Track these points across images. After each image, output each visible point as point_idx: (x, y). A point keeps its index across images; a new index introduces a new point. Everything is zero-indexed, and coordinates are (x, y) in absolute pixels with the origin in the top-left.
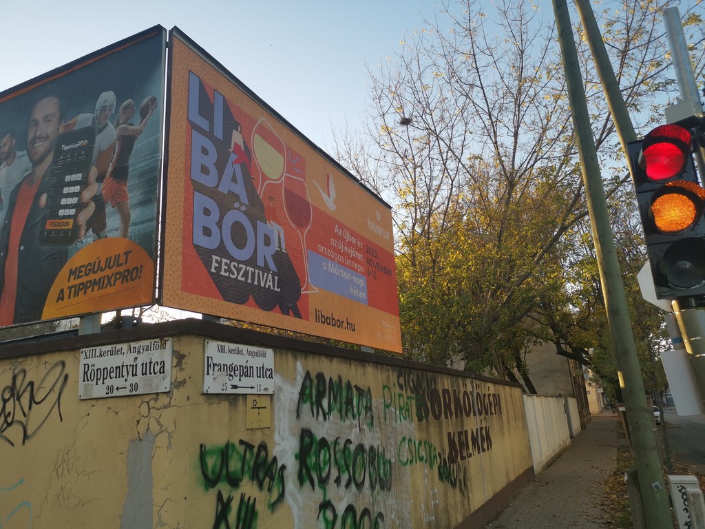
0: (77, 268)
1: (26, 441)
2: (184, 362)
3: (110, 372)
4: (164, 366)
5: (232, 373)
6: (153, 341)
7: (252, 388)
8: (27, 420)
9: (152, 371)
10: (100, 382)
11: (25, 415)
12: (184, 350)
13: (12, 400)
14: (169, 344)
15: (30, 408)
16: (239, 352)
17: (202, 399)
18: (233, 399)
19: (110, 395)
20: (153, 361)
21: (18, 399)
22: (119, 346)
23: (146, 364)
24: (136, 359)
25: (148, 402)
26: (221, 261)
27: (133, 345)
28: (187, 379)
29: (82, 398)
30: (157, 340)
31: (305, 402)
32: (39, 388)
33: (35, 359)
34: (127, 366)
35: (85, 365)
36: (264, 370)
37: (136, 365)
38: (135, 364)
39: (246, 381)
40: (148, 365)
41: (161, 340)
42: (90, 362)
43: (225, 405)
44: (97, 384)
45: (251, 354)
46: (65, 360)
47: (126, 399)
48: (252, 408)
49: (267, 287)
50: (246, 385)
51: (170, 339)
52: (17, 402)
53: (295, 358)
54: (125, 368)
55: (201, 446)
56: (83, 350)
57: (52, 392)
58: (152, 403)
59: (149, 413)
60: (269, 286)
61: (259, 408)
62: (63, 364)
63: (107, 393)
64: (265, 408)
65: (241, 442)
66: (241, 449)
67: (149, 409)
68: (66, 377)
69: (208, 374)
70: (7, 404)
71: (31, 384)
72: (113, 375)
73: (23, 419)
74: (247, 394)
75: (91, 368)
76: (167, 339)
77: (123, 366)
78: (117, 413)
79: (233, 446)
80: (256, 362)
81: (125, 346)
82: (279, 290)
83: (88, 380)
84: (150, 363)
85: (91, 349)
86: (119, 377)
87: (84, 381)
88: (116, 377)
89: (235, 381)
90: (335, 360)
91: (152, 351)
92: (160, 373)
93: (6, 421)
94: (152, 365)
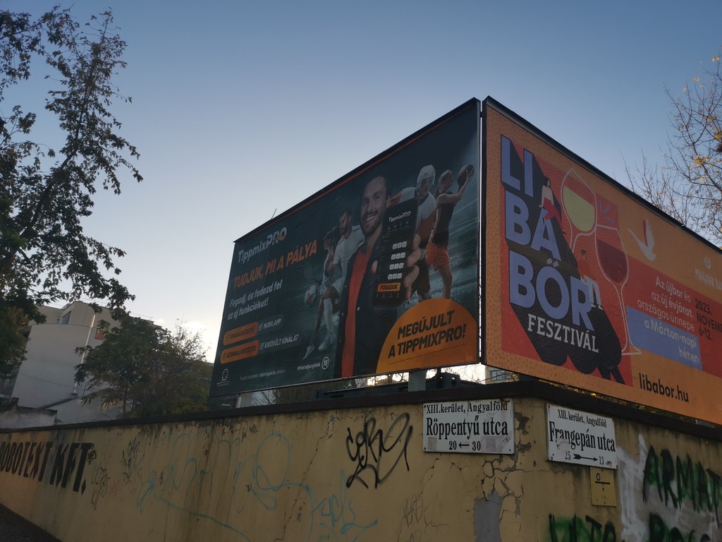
0: (405, 327)
1: (378, 485)
2: (527, 425)
3: (452, 428)
4: (506, 427)
5: (574, 441)
6: (493, 401)
7: (595, 459)
8: (378, 465)
9: (494, 431)
10: (443, 437)
11: (376, 461)
12: (526, 412)
13: (364, 445)
14: (510, 405)
15: (380, 455)
16: (580, 419)
17: (547, 467)
18: (577, 470)
19: (453, 450)
20: (495, 421)
21: (370, 445)
22: (459, 404)
23: (488, 423)
24: (477, 417)
25: (492, 463)
26: (537, 320)
27: (473, 403)
28: (532, 443)
29: (427, 450)
30: (497, 400)
31: (651, 483)
32: (387, 437)
33: (383, 410)
34: (468, 424)
35: (428, 419)
36: (606, 441)
37: (478, 424)
38: (476, 422)
39: (588, 452)
40: (490, 425)
41: (502, 400)
42: (433, 416)
43: (569, 476)
44: (440, 438)
45: (591, 422)
46: (409, 412)
47: (469, 457)
48: (596, 482)
49: (584, 347)
50: (590, 455)
51: (511, 400)
52: (369, 448)
53: (637, 431)
54: (466, 425)
55: (550, 516)
56: (426, 404)
57: (399, 442)
58: (496, 464)
59: (494, 474)
60: (587, 347)
61: (603, 483)
62: (408, 416)
63: (451, 449)
64: (609, 483)
65: (588, 519)
66: (588, 526)
67: (493, 470)
68: (411, 428)
69: (552, 440)
70: (361, 448)
71: (380, 432)
72: (455, 431)
73: (375, 464)
74: (590, 466)
75: (434, 423)
76: (507, 400)
77: (464, 423)
78: (461, 469)
79: (580, 521)
80: (597, 432)
81: (465, 404)
82: (597, 351)
83: (432, 434)
84: (492, 423)
85: (433, 404)
86: (461, 434)
87: (428, 434)
88: (458, 434)
89: (578, 450)
90: (682, 437)
91: (493, 411)
92: (503, 434)
93: (360, 464)
94: (494, 425)
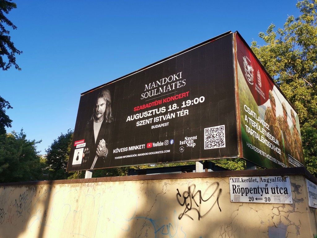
1: (200, 218)
2: (300, 189)
3: (250, 190)
4: (287, 190)
5: (313, 197)
6: (277, 177)
9: (279, 192)
10: (244, 195)
11: (198, 206)
13: (189, 198)
15: (200, 203)
17: (309, 210)
18: (314, 211)
22: (254, 178)
23: (274, 188)
24: (266, 185)
25: (278, 208)
27: (263, 178)
28: (304, 199)
29: (233, 201)
30: (280, 177)
32: (204, 194)
33: (201, 180)
34: (261, 188)
35: (233, 185)
37: (267, 188)
43: (313, 214)
47: (263, 205)
51: (289, 177)
52: (192, 199)
55: (313, 235)
56: (231, 178)
57: (213, 196)
59: (280, 214)
62: (218, 184)
63: (249, 201)
67: (279, 211)
68: (221, 190)
70: (187, 200)
71: (200, 192)
72: (252, 192)
75: (237, 187)
76: (286, 176)
78: (257, 211)
81: (258, 178)
84: (277, 188)
85: (236, 178)
87: (234, 193)
88: (255, 193)
89: (314, 201)
91: (277, 182)
92: (285, 194)
93: (187, 207)
